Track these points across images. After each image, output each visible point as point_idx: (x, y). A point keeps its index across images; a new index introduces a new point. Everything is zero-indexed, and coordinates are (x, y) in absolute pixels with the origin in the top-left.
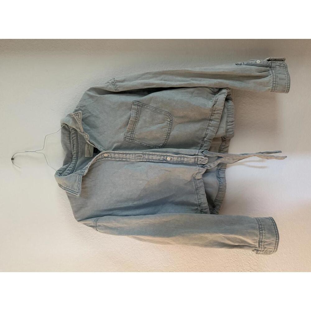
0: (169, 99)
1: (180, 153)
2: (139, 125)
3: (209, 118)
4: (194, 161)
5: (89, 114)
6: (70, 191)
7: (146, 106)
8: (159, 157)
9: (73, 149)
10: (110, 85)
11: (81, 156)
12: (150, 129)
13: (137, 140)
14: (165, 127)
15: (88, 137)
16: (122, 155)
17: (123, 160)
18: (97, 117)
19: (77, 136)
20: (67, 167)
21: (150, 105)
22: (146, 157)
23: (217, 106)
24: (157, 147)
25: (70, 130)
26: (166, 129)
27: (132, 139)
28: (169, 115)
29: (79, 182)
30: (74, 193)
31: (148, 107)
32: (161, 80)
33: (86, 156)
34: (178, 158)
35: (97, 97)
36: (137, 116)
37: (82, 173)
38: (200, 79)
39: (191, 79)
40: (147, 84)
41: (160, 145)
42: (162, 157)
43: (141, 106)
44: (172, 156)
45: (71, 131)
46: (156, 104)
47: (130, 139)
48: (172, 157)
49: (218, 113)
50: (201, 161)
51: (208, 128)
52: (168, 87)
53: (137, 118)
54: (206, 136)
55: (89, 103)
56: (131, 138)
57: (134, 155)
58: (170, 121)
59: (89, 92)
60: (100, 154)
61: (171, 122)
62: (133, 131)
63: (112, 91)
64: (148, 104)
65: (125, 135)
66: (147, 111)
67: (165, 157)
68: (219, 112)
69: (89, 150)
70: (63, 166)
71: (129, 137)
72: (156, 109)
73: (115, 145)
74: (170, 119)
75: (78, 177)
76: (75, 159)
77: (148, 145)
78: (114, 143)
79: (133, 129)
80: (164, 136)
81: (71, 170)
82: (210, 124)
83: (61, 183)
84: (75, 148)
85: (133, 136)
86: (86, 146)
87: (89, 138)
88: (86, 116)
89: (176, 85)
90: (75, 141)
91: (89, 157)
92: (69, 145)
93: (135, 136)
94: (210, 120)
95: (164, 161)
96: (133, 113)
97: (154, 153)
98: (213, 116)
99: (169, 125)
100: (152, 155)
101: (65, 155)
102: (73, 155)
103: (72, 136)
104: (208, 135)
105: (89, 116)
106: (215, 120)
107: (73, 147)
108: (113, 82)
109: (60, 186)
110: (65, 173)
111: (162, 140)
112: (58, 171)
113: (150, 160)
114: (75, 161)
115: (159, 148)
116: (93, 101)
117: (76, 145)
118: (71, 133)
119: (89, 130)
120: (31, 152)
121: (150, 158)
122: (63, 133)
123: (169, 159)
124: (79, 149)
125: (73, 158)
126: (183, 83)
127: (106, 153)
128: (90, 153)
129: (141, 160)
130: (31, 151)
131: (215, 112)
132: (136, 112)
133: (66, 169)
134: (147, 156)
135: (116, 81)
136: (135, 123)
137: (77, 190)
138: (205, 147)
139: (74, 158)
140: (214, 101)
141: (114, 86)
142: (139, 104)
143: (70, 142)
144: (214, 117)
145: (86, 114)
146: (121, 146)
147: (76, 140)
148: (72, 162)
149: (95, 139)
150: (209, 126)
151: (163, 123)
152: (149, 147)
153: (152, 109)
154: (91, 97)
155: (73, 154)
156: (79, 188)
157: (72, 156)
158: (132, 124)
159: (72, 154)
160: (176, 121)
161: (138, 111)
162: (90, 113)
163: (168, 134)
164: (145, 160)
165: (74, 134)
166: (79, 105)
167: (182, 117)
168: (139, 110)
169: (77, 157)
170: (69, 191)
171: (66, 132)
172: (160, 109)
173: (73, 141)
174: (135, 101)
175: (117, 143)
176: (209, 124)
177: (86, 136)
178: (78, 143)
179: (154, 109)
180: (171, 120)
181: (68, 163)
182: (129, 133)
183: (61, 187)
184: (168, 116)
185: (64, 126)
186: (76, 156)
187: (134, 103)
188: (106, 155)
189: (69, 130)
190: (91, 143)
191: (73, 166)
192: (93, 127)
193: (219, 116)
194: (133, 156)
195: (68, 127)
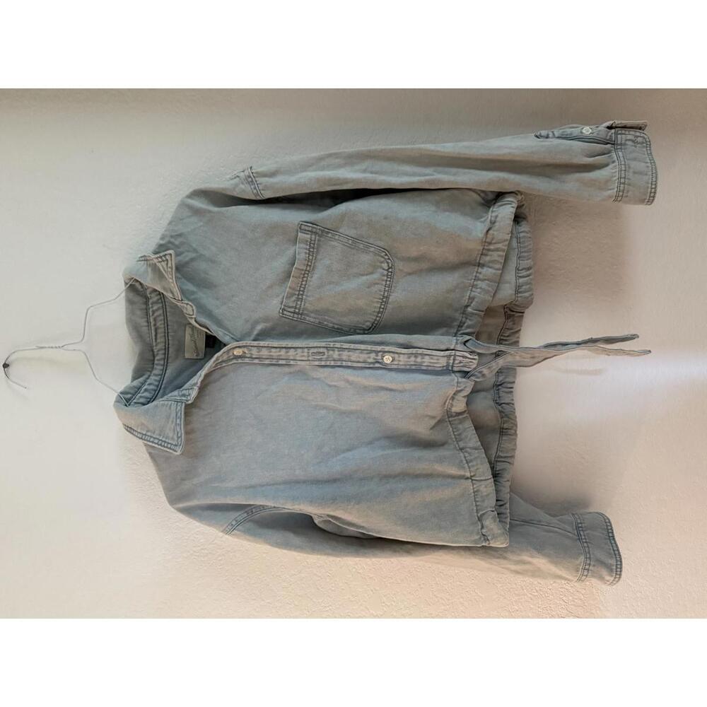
0: (386, 218)
1: (415, 345)
2: (315, 279)
3: (476, 260)
4: (445, 365)
5: (194, 255)
6: (156, 441)
7: (330, 235)
8: (366, 356)
9: (156, 339)
10: (242, 183)
11: (177, 357)
12: (343, 287)
13: (312, 315)
14: (378, 284)
15: (193, 310)
16: (278, 350)
17: (281, 362)
18: (213, 262)
19: (164, 308)
20: (143, 384)
21: (341, 231)
22: (336, 355)
23: (495, 233)
24: (358, 331)
25: (148, 293)
26: (379, 286)
27: (298, 314)
28: (386, 255)
29: (178, 421)
30: (167, 447)
31: (337, 237)
32: (365, 171)
33: (187, 356)
34: (409, 358)
35: (210, 212)
36: (311, 257)
37: (183, 398)
38: (454, 170)
39: (435, 171)
40: (330, 181)
41: (364, 326)
42: (373, 355)
43: (321, 233)
44: (397, 353)
45: (149, 296)
46: (356, 228)
47: (294, 313)
48: (396, 355)
49: (497, 250)
50: (462, 364)
51: (475, 283)
52: (382, 187)
53: (309, 264)
54: (472, 303)
55: (192, 227)
56: (297, 311)
57: (306, 350)
58: (387, 270)
59: (191, 202)
60: (225, 349)
61: (390, 270)
62: (301, 293)
63: (247, 198)
64: (336, 230)
65: (282, 304)
66: (334, 247)
67: (380, 354)
68: (499, 246)
69: (195, 342)
70: (132, 382)
71: (292, 307)
72: (355, 240)
73: (259, 327)
74: (388, 263)
75: (173, 407)
76: (162, 362)
77: (336, 326)
78: (257, 322)
79: (302, 289)
80: (376, 305)
81: (153, 390)
82: (480, 273)
83: (132, 424)
84: (161, 337)
85: (303, 305)
86: (188, 331)
87: (195, 311)
88: (187, 259)
89: (402, 184)
90: (161, 320)
91: (195, 357)
92: (145, 329)
93: (307, 305)
94: (480, 265)
95: (377, 365)
96: (301, 251)
97: (352, 346)
98: (486, 255)
99: (386, 278)
100: (349, 350)
101: (137, 355)
102: (155, 353)
103: (152, 307)
104: (476, 300)
105: (192, 260)
106: (491, 265)
107: (156, 336)
108: (250, 177)
109: (129, 429)
110: (138, 399)
111: (370, 314)
112: (121, 393)
113: (344, 364)
114: (162, 368)
115: (362, 332)
116: (202, 224)
117: (163, 330)
118: (151, 301)
119: (193, 293)
120: (52, 347)
121: (344, 358)
122: (130, 302)
123: (387, 359)
124: (170, 338)
125: (156, 362)
126: (416, 179)
127: (239, 347)
128: (196, 348)
129: (323, 363)
130: (51, 345)
131: (492, 247)
132: (308, 247)
133: (139, 388)
134: (337, 353)
135: (257, 173)
136: (306, 275)
137: (173, 439)
138: (469, 327)
139: (158, 360)
140: (489, 220)
141: (252, 187)
142: (314, 230)
143: (148, 322)
144: (488, 258)
145: (186, 253)
146: (273, 329)
147: (162, 317)
148: (155, 372)
149: (209, 315)
150: (477, 279)
151: (372, 273)
152: (339, 331)
153: (346, 240)
154: (197, 212)
155: (155, 351)
156: (179, 435)
157: (154, 357)
158: (299, 277)
159: (153, 351)
160: (401, 268)
161: (312, 245)
162: (195, 251)
163: (385, 300)
164: (332, 363)
165: (156, 303)
166: (167, 233)
167: (416, 259)
168: (314, 244)
169: (166, 359)
170: (153, 442)
171: (137, 299)
172: (363, 239)
173: (155, 320)
174: (305, 222)
175: (264, 322)
176: (478, 275)
177: (189, 309)
178: (167, 326)
179: (350, 242)
180: (390, 265)
181: (144, 375)
182: (294, 298)
183: (133, 434)
184: (382, 257)
185: (131, 285)
186: (163, 356)
187: (303, 227)
188: (237, 352)
189: (145, 293)
190: (200, 325)
191: (156, 380)
192: (205, 284)
193: (499, 256)
194: (303, 352)
195: (142, 287)
